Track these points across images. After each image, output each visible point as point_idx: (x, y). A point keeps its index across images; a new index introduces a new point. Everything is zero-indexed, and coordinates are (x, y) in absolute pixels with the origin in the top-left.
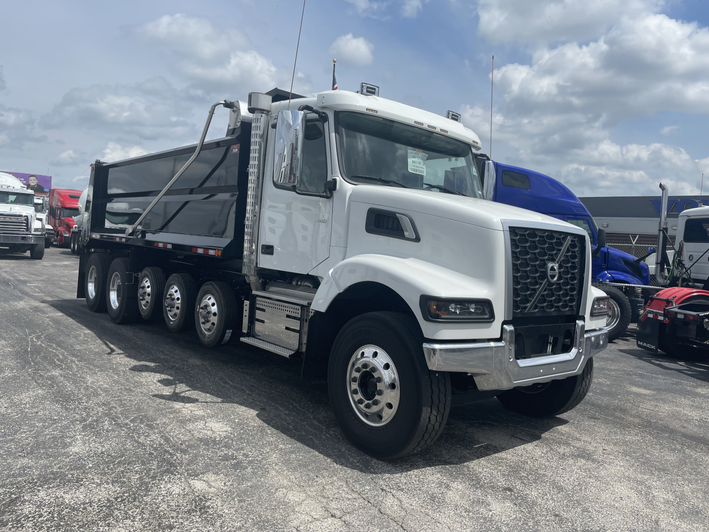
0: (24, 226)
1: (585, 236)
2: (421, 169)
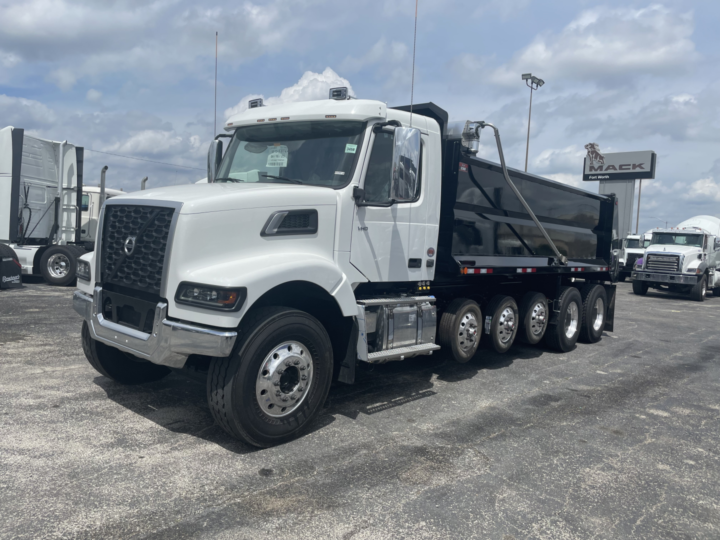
0: (676, 266)
1: (175, 209)
2: (279, 162)
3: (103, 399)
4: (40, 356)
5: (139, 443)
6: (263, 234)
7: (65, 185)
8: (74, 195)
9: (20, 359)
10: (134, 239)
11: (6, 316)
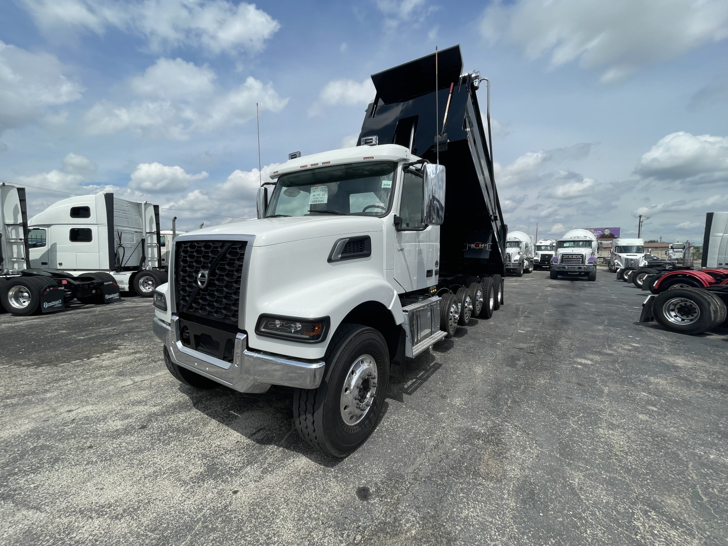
1: (247, 242)
2: (320, 199)
3: (188, 410)
4: (131, 365)
5: (230, 468)
6: (330, 260)
7: (148, 231)
8: (155, 237)
9: (112, 371)
10: (206, 273)
11: (106, 327)
